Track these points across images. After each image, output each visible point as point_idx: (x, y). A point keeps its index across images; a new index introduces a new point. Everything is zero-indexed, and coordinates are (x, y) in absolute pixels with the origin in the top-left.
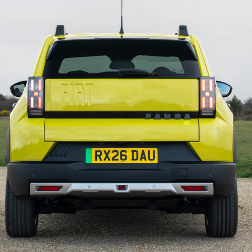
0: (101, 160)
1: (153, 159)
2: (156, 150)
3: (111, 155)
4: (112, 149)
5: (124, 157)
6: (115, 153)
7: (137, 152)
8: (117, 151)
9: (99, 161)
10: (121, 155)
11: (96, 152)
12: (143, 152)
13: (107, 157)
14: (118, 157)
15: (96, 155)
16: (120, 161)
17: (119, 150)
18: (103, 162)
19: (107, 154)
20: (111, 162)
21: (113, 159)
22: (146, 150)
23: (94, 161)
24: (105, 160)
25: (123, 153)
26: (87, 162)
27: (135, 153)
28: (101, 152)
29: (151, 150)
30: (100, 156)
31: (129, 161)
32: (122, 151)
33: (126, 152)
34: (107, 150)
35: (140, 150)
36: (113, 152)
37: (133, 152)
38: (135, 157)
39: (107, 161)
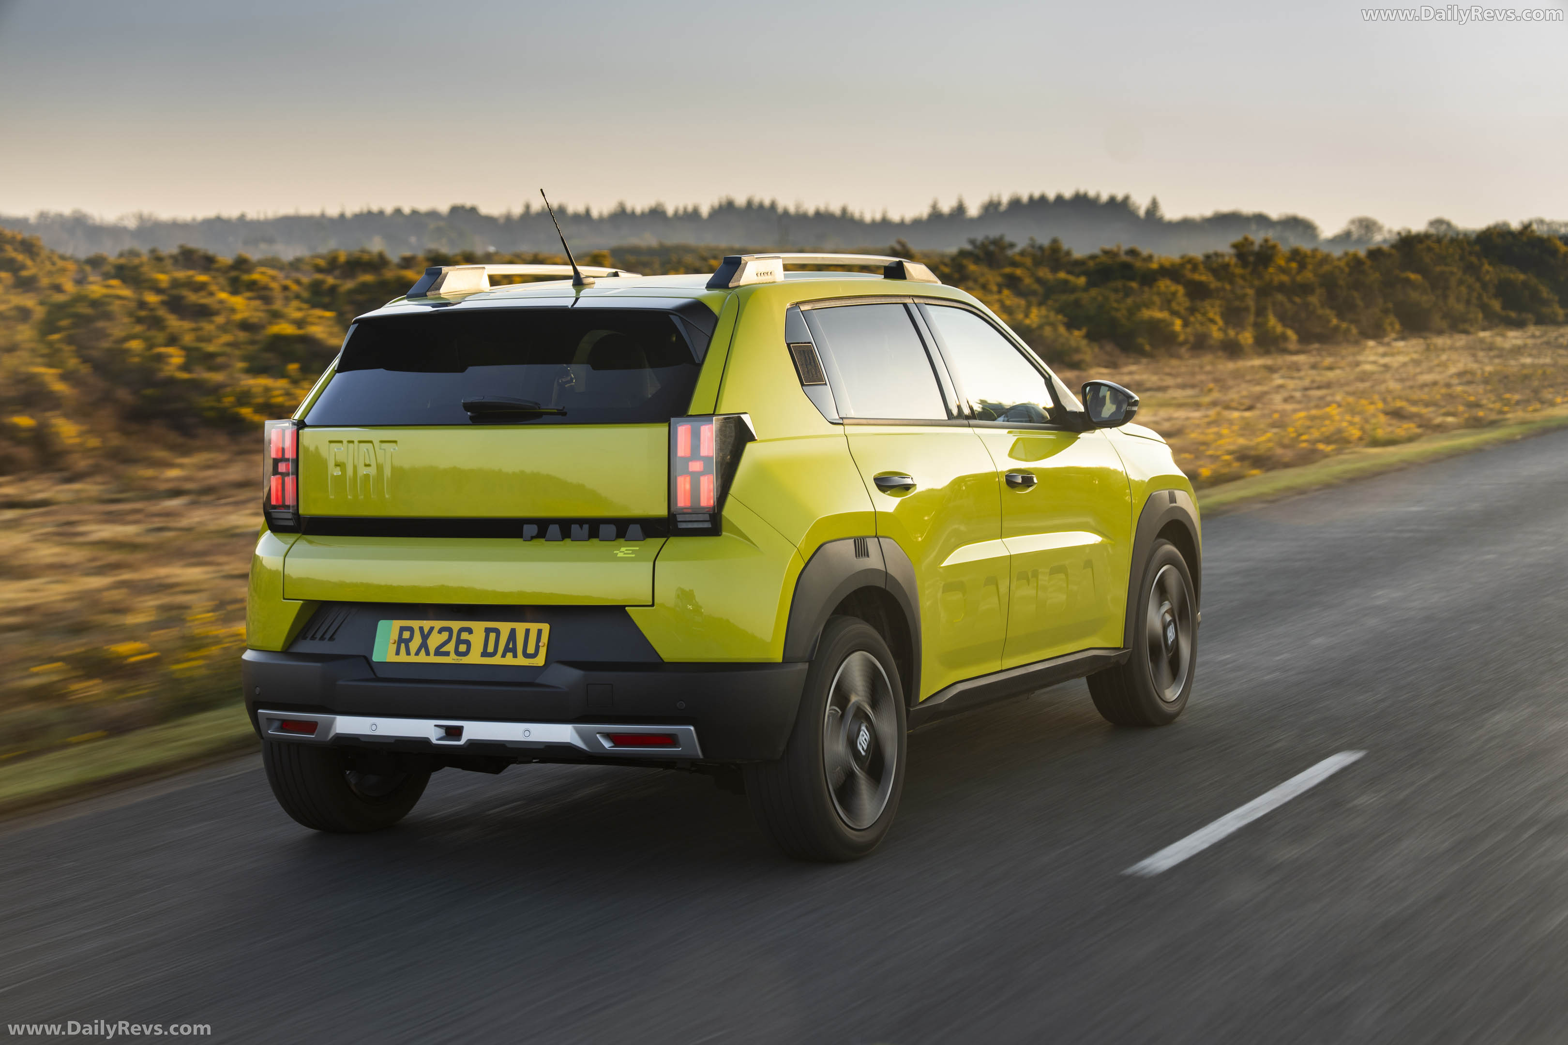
0: (408, 653)
1: (534, 656)
2: (546, 628)
3: (434, 641)
4: (438, 624)
5: (463, 648)
6: (445, 635)
7: (497, 631)
8: (449, 630)
9: (403, 658)
10: (459, 642)
11: (402, 629)
12: (513, 633)
13: (424, 645)
14: (451, 647)
15: (401, 641)
16: (452, 659)
17: (456, 625)
18: (412, 659)
19: (425, 637)
20: (433, 659)
21: (438, 652)
22: (521, 628)
23: (391, 658)
24: (417, 654)
25: (465, 636)
26: (376, 657)
27: (493, 636)
28: (411, 630)
29: (534, 627)
30: (407, 642)
31: (474, 658)
32: (462, 630)
33: (470, 631)
34: (427, 624)
35: (505, 628)
36: (440, 632)
37: (488, 631)
38: (490, 649)
39: (422, 658)
